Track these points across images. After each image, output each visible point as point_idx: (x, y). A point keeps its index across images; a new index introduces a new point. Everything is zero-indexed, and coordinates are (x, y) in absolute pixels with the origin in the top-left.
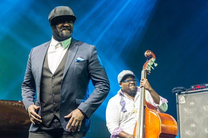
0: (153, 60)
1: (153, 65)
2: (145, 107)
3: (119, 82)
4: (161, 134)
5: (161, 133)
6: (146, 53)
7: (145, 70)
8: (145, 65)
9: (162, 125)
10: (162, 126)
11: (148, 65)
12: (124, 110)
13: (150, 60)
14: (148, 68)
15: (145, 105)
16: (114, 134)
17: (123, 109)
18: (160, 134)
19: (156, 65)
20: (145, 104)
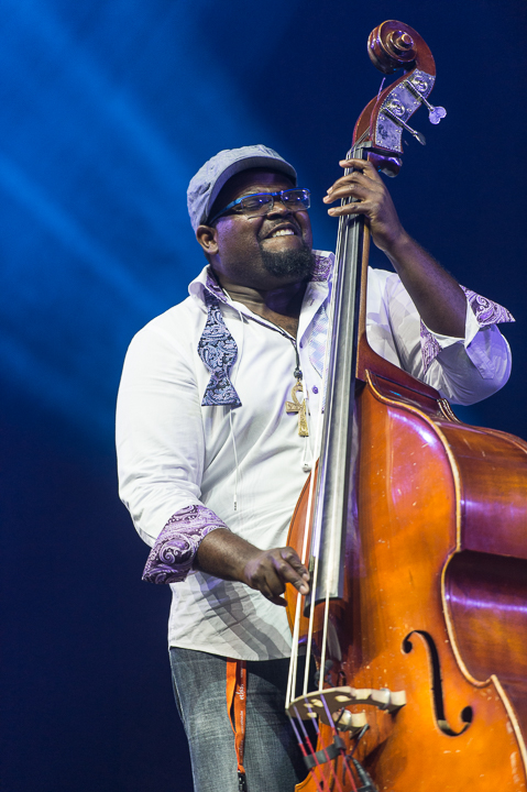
0: (420, 80)
1: (419, 118)
2: (358, 387)
3: (196, 224)
4: (456, 556)
5: (458, 549)
6: (374, 40)
7: (365, 149)
8: (367, 116)
9: (469, 504)
10: (464, 508)
11: (387, 114)
12: (220, 394)
13: (401, 86)
14: (385, 136)
15: (362, 373)
16: (166, 547)
17: (214, 388)
18: (450, 557)
19: (437, 115)
20: (364, 366)
